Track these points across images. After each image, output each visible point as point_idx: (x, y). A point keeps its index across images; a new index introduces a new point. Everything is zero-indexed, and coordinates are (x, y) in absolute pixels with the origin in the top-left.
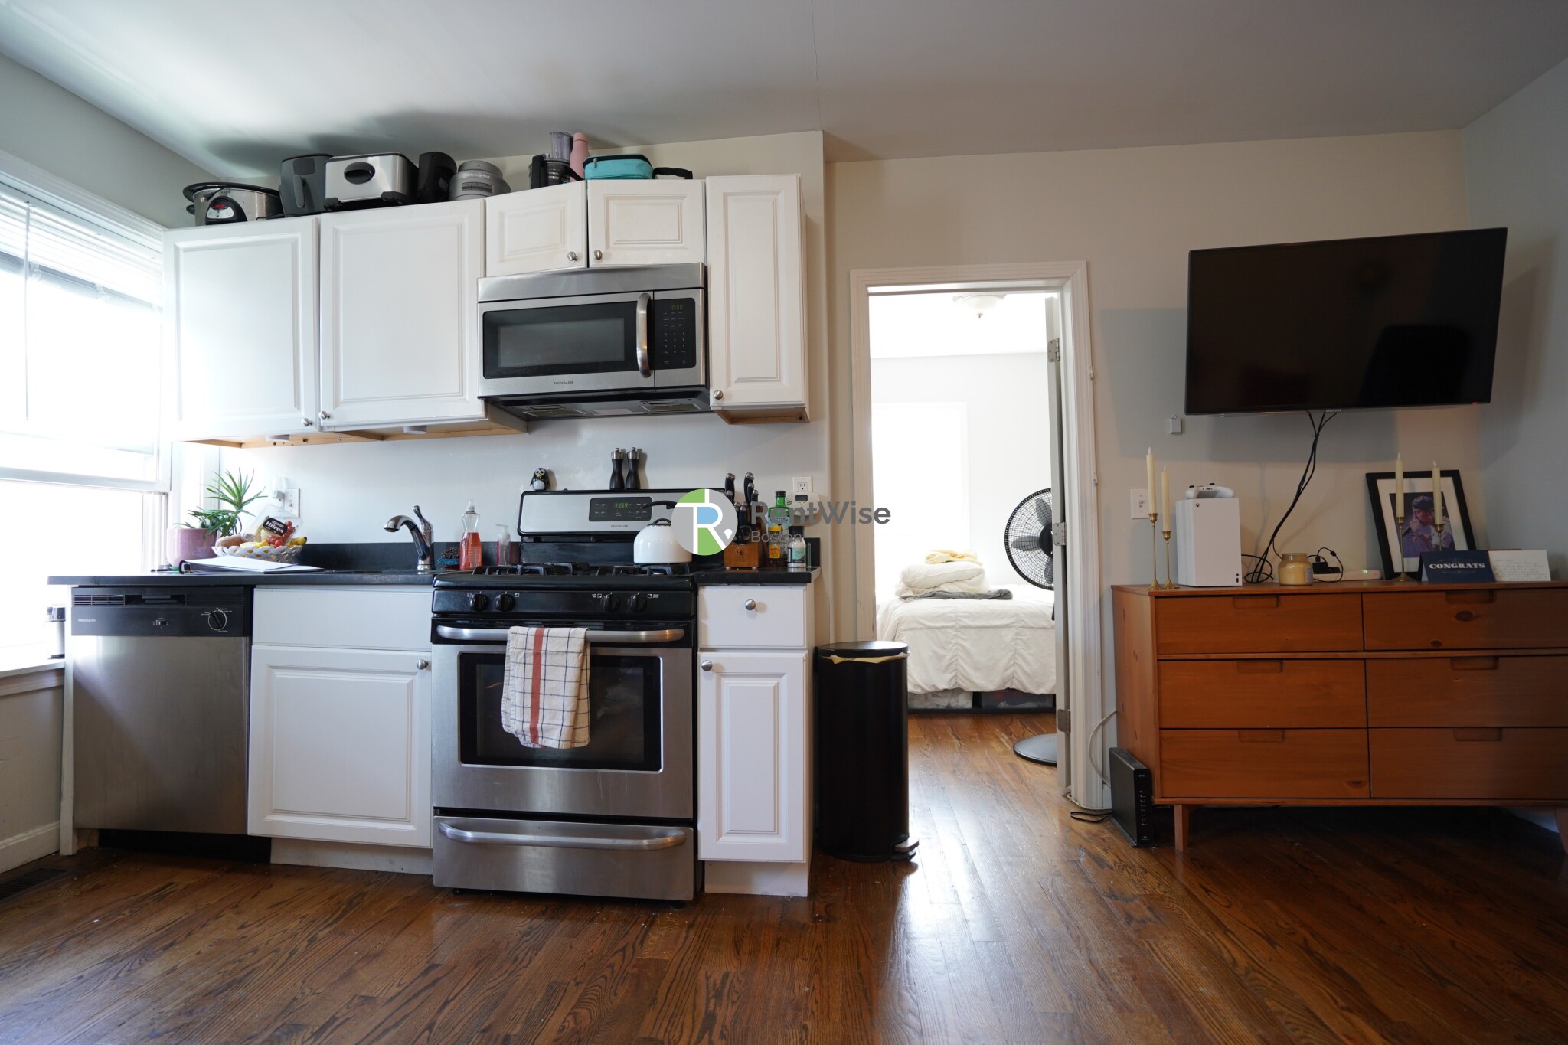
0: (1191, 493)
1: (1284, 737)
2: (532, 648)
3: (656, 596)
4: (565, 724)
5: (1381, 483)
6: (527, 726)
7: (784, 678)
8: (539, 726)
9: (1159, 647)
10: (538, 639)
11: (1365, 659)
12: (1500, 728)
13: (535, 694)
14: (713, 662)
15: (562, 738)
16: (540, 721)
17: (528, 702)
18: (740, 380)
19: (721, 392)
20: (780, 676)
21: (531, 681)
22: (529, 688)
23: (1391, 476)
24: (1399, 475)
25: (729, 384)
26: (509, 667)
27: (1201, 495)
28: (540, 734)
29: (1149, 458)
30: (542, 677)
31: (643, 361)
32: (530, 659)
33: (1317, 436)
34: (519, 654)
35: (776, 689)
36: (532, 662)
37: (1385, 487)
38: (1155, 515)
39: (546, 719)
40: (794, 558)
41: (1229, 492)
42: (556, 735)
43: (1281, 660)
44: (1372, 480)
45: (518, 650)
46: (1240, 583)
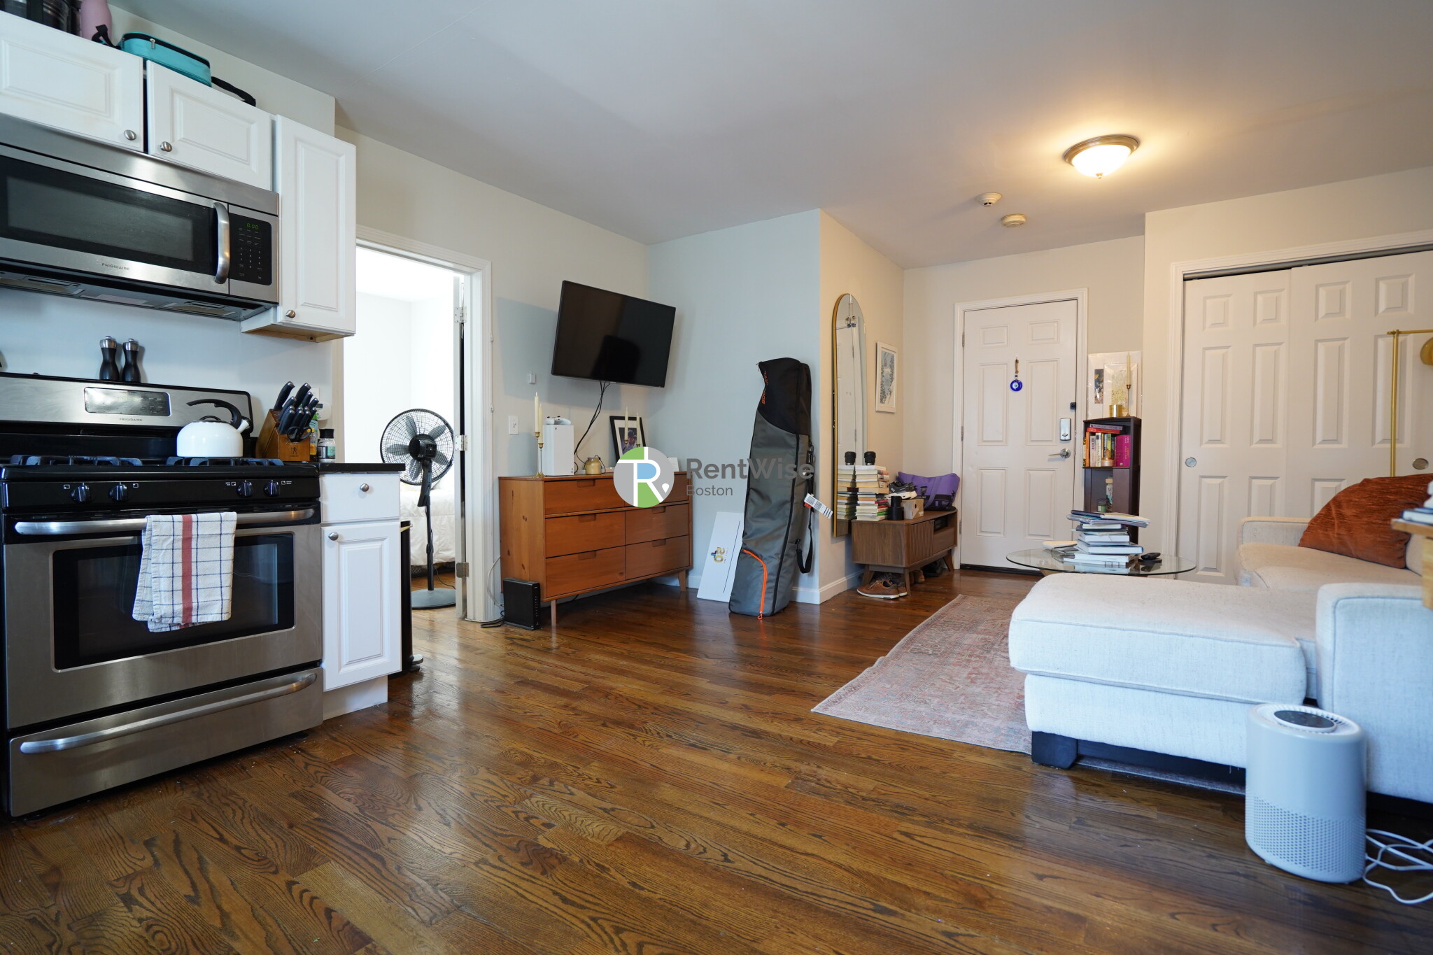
0: (552, 421)
1: (595, 555)
2: (181, 534)
3: (289, 483)
4: (224, 598)
5: (616, 422)
6: (179, 608)
7: (385, 542)
8: (195, 605)
9: (547, 511)
10: (187, 526)
11: (625, 511)
12: (665, 539)
13: (187, 576)
14: (339, 533)
15: (224, 611)
16: (194, 600)
17: (178, 584)
18: (306, 305)
19: (292, 311)
20: (383, 539)
21: (180, 565)
22: (179, 570)
23: (623, 418)
24: (627, 418)
25: (296, 307)
26: (148, 555)
27: (556, 423)
28: (194, 613)
29: (536, 398)
30: (194, 559)
31: (224, 269)
32: (179, 545)
33: (602, 394)
34: (165, 540)
35: (381, 549)
36: (181, 547)
37: (618, 424)
38: (539, 433)
39: (198, 598)
40: (329, 454)
41: (569, 422)
42: (217, 608)
43: (595, 514)
44: (612, 419)
45: (165, 537)
46: (573, 474)
